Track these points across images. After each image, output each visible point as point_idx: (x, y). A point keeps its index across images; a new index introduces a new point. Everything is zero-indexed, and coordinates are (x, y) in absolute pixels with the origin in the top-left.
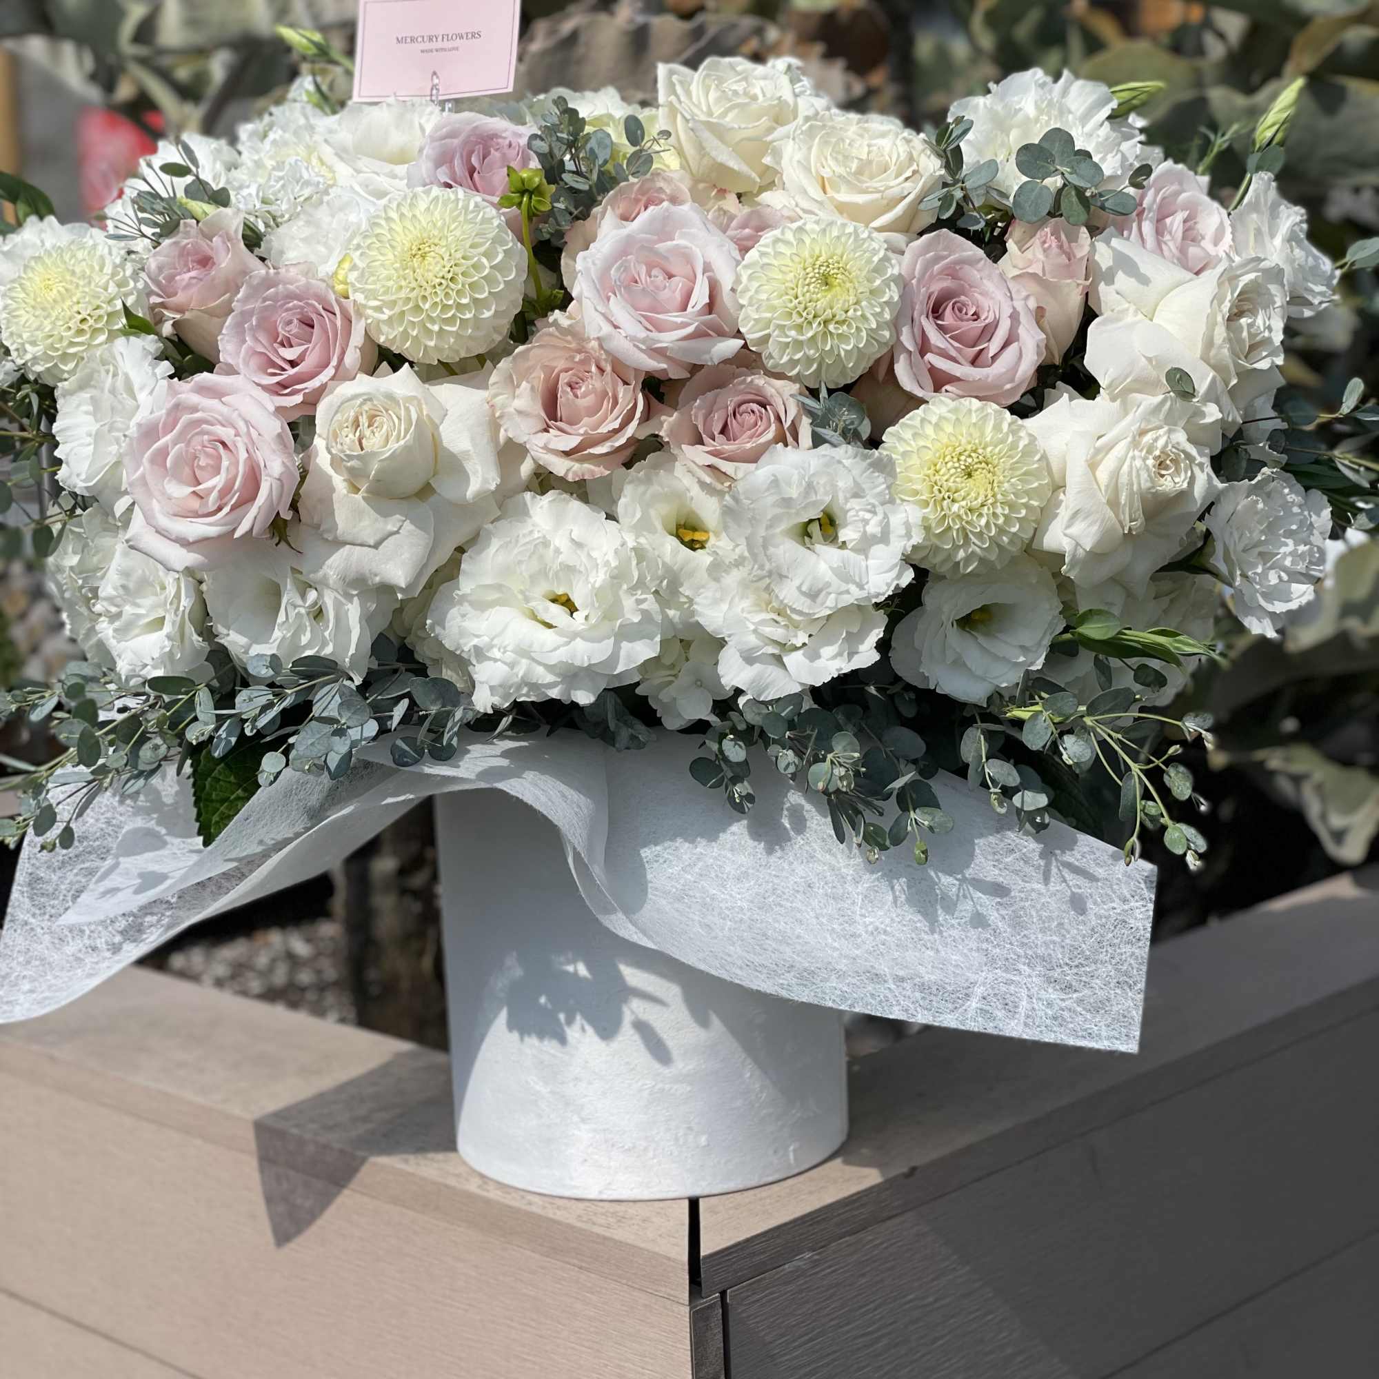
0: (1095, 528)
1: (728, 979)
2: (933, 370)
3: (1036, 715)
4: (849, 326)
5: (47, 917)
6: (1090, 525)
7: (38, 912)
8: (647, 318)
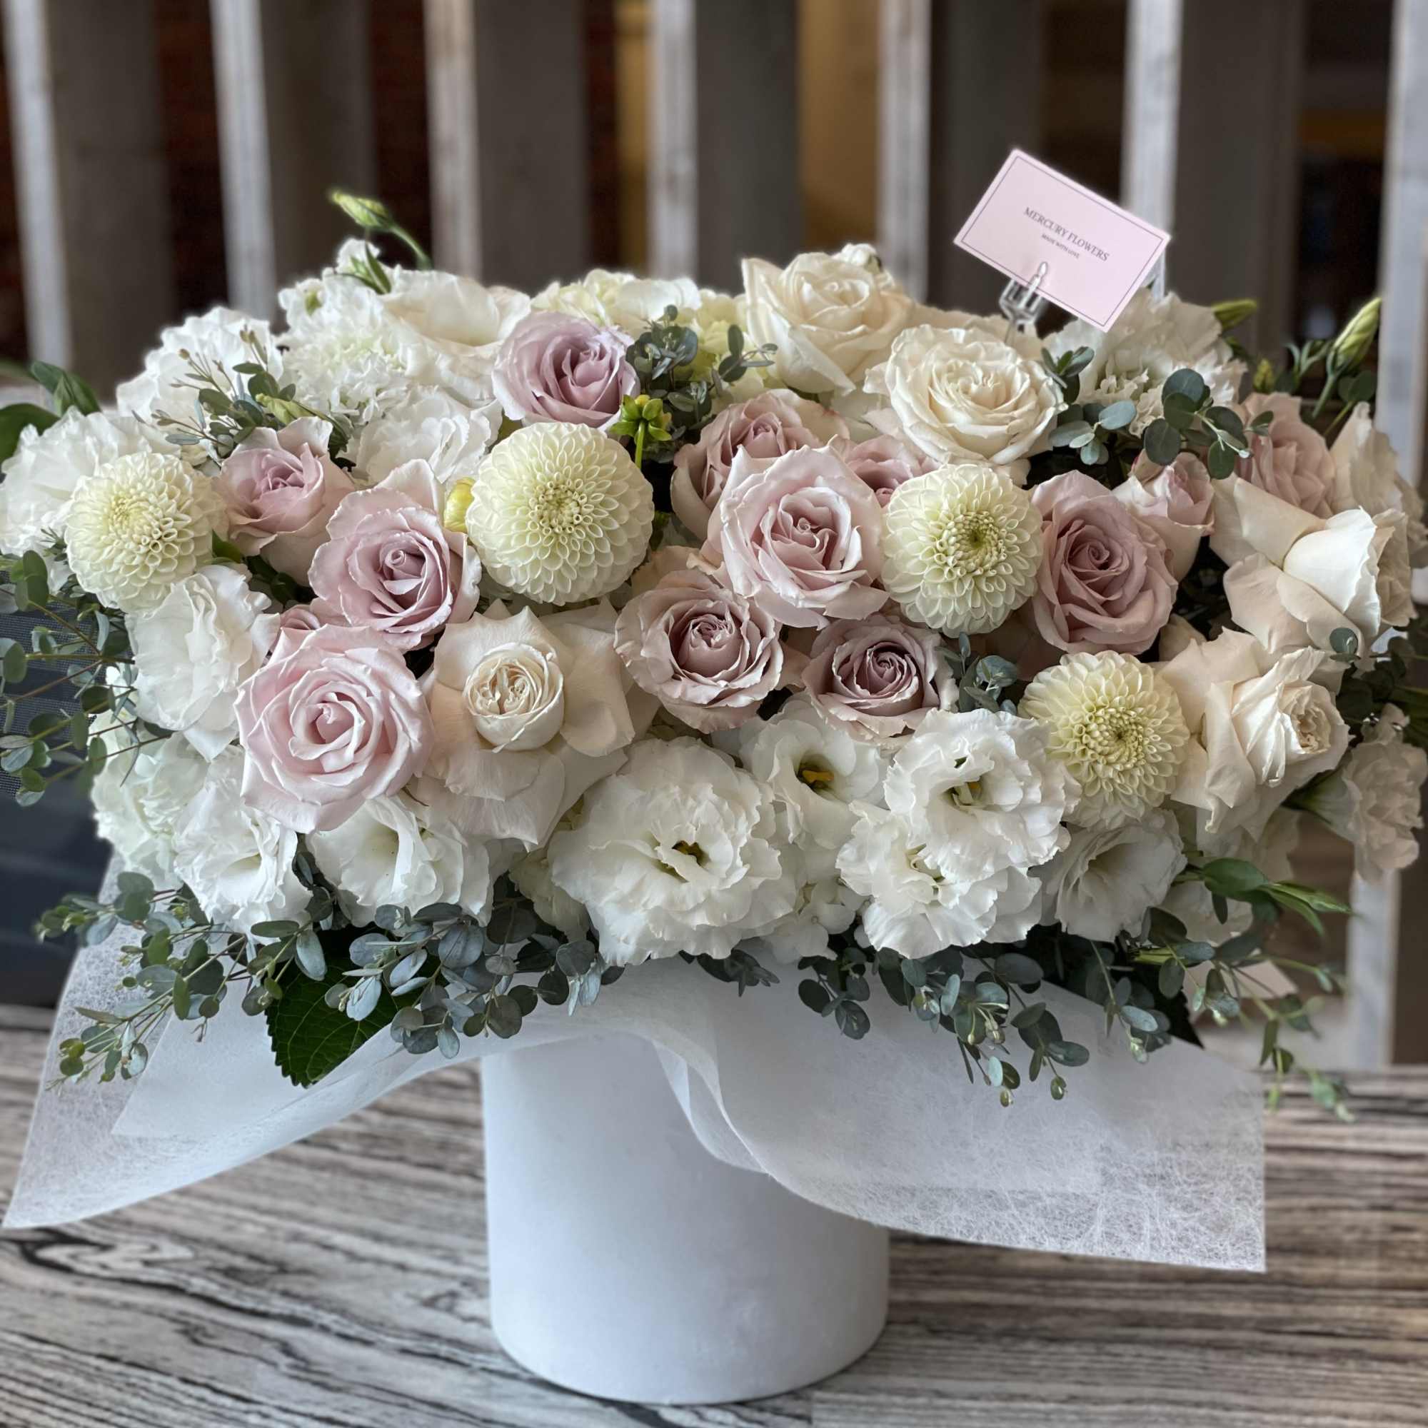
0: (1238, 784)
1: (856, 1216)
2: (1070, 619)
3: (1169, 962)
4: (1000, 584)
5: (75, 1113)
6: (1233, 782)
7: (66, 1108)
8: (797, 574)
